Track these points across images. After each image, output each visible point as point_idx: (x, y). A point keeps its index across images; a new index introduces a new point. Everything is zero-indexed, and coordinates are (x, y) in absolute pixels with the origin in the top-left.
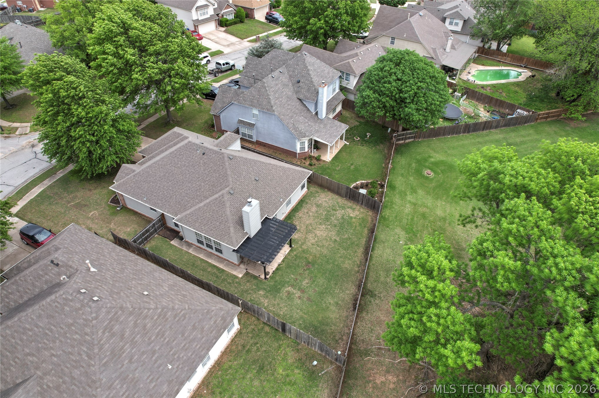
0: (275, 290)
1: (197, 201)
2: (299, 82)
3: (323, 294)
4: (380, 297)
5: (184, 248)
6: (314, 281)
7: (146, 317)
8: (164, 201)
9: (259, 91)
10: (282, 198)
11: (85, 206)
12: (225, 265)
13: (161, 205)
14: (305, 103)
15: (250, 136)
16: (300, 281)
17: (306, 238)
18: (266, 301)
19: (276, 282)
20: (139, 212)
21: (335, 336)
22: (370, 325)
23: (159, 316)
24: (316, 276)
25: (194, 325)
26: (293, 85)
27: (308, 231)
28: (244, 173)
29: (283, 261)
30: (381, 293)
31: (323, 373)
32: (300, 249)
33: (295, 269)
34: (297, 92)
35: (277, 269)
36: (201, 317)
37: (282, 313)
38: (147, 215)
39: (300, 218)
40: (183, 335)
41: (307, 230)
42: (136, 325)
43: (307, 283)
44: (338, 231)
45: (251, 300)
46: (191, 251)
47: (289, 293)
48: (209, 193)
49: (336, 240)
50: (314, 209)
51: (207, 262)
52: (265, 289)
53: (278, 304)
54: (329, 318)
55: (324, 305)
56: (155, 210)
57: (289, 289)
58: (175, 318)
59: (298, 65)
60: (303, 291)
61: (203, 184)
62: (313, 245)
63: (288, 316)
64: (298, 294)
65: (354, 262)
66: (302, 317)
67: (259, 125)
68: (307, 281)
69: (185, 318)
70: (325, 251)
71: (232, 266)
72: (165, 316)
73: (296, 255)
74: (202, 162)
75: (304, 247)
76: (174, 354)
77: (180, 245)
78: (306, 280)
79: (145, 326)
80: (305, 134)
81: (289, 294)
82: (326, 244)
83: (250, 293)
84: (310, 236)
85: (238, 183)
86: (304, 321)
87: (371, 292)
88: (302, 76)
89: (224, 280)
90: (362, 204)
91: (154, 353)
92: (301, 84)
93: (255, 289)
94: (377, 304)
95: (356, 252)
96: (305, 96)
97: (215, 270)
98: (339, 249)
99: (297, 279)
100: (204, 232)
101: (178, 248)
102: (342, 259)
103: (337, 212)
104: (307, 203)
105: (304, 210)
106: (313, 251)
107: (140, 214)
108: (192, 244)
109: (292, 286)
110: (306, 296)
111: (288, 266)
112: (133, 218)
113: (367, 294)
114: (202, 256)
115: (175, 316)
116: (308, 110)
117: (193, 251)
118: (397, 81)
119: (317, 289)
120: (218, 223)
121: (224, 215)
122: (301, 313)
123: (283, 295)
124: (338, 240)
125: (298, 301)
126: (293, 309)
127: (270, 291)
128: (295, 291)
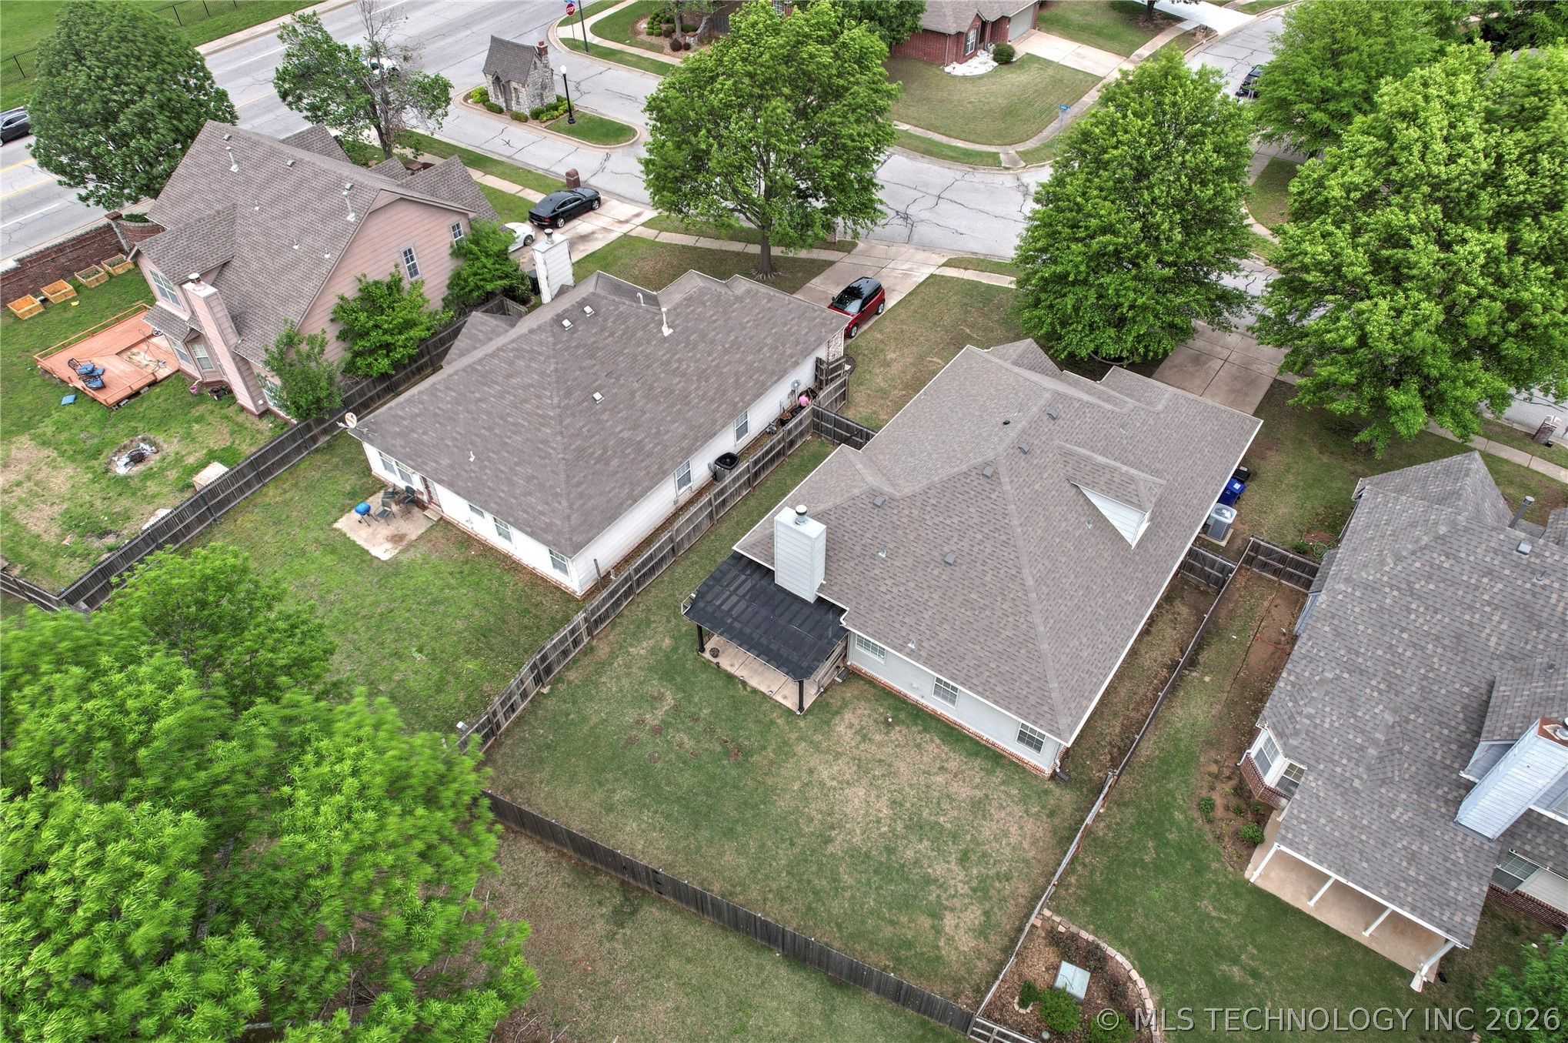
0: (668, 669)
3: (645, 778)
4: (611, 936)
6: (685, 762)
7: (539, 397)
10: (920, 646)
16: (692, 728)
17: (838, 756)
18: (642, 652)
19: (694, 673)
21: (522, 788)
22: (533, 883)
23: (543, 417)
24: (699, 768)
25: (534, 477)
27: (862, 767)
28: (956, 520)
29: (755, 691)
30: (627, 944)
32: (794, 736)
33: (729, 719)
35: (730, 677)
36: (548, 485)
37: (604, 679)
39: (919, 746)
40: (517, 464)
41: (868, 761)
42: (526, 387)
43: (681, 745)
44: (867, 856)
47: (660, 698)
49: (828, 841)
50: (963, 791)
52: (675, 649)
53: (628, 675)
54: (575, 782)
55: (610, 776)
57: (670, 700)
58: (542, 442)
60: (657, 731)
62: (811, 771)
63: (593, 692)
64: (652, 719)
65: (742, 884)
66: (584, 720)
68: (689, 744)
69: (543, 458)
70: (783, 803)
72: (543, 425)
73: (772, 722)
75: (801, 748)
76: (489, 459)
78: (692, 743)
79: (526, 401)
81: (654, 698)
82: (812, 810)
83: (668, 621)
84: (843, 768)
85: (915, 512)
86: (573, 723)
87: (633, 913)
91: (490, 429)
93: (679, 631)
94: (591, 921)
95: (783, 900)
98: (792, 844)
99: (697, 720)
102: (753, 846)
103: (953, 866)
104: (990, 772)
105: (955, 761)
106: (788, 769)
109: (676, 707)
110: (643, 736)
111: (736, 704)
113: (627, 899)
115: (545, 442)
119: (659, 765)
122: (594, 720)
123: (654, 686)
124: (830, 849)
125: (630, 717)
126: (609, 704)
127: (668, 658)
128: (660, 713)
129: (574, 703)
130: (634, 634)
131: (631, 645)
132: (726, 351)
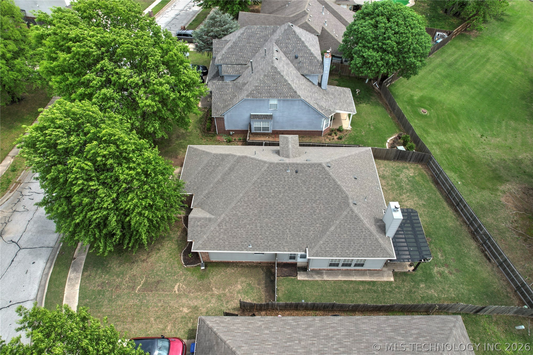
0: (428, 277)
1: (318, 225)
2: (296, 58)
3: (460, 259)
5: (317, 278)
6: (444, 251)
8: (277, 240)
9: (273, 79)
11: (158, 282)
12: (370, 276)
13: (275, 245)
14: (308, 78)
15: (267, 129)
16: (436, 257)
18: (433, 291)
20: (231, 261)
24: (441, 247)
26: (292, 62)
31: (529, 332)
34: (298, 69)
37: (453, 296)
38: (244, 261)
43: (442, 256)
45: (423, 298)
46: (326, 278)
47: (438, 272)
48: (328, 211)
51: (352, 281)
52: (422, 281)
53: (444, 289)
54: (484, 279)
55: (471, 269)
56: (263, 254)
57: (436, 269)
59: (289, 39)
60: (446, 265)
61: (314, 205)
63: (460, 295)
64: (446, 270)
66: (469, 290)
67: (277, 115)
71: (376, 273)
74: (299, 181)
77: (310, 277)
78: (438, 253)
80: (330, 110)
81: (440, 274)
83: (415, 292)
86: (474, 293)
88: (299, 50)
89: (384, 291)
90: (410, 161)
92: (300, 59)
93: (415, 285)
96: (309, 71)
97: (367, 286)
98: (433, 212)
100: (351, 255)
101: (311, 281)
102: (442, 220)
103: (401, 177)
107: (233, 263)
108: (320, 270)
110: (452, 268)
112: (229, 270)
114: (341, 278)
116: (313, 84)
117: (328, 276)
118: (395, 35)
119: (453, 258)
120: (362, 241)
121: (364, 230)
122: (465, 287)
123: (438, 277)
124: (424, 203)
125: (452, 277)
126: (457, 287)
127: (426, 280)
128: (442, 269)
129: (470, 299)
130: (431, 299)
131: (435, 296)
132: (300, 340)
